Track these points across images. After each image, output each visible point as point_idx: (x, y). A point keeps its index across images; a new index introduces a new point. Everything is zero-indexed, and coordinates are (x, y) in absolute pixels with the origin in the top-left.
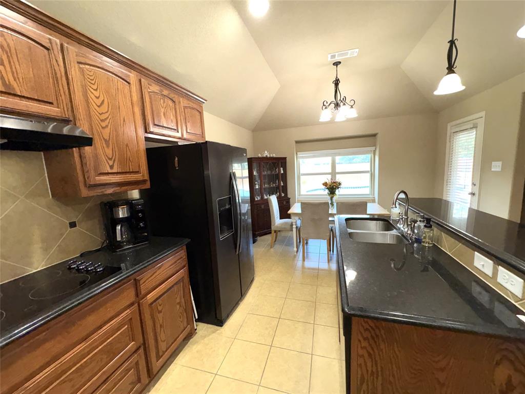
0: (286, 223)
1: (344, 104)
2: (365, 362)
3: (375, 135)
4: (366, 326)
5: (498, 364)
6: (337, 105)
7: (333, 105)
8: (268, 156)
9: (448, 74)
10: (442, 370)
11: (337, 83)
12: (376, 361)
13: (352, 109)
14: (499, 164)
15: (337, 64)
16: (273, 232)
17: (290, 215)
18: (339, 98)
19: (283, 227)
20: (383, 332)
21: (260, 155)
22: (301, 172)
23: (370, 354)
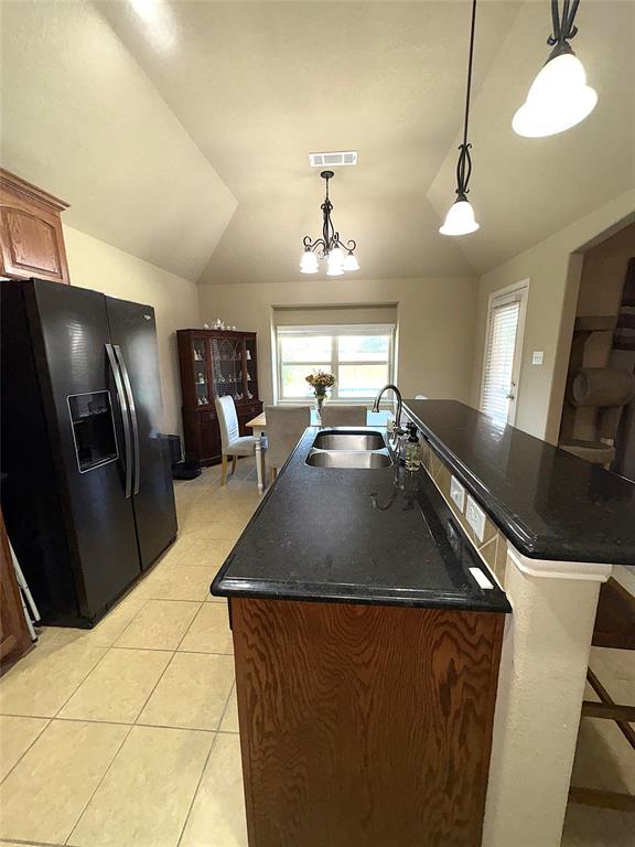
0: (247, 443)
1: (337, 246)
2: (256, 668)
3: (395, 306)
4: (254, 610)
5: (438, 644)
6: (327, 247)
7: (322, 247)
8: (223, 328)
9: (458, 201)
10: (366, 665)
11: (327, 208)
12: (272, 666)
13: (351, 256)
14: (540, 354)
15: (327, 175)
16: (225, 459)
17: (251, 428)
18: (330, 236)
19: (241, 448)
20: (279, 616)
21: (206, 326)
22: (284, 360)
23: (262, 658)
